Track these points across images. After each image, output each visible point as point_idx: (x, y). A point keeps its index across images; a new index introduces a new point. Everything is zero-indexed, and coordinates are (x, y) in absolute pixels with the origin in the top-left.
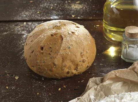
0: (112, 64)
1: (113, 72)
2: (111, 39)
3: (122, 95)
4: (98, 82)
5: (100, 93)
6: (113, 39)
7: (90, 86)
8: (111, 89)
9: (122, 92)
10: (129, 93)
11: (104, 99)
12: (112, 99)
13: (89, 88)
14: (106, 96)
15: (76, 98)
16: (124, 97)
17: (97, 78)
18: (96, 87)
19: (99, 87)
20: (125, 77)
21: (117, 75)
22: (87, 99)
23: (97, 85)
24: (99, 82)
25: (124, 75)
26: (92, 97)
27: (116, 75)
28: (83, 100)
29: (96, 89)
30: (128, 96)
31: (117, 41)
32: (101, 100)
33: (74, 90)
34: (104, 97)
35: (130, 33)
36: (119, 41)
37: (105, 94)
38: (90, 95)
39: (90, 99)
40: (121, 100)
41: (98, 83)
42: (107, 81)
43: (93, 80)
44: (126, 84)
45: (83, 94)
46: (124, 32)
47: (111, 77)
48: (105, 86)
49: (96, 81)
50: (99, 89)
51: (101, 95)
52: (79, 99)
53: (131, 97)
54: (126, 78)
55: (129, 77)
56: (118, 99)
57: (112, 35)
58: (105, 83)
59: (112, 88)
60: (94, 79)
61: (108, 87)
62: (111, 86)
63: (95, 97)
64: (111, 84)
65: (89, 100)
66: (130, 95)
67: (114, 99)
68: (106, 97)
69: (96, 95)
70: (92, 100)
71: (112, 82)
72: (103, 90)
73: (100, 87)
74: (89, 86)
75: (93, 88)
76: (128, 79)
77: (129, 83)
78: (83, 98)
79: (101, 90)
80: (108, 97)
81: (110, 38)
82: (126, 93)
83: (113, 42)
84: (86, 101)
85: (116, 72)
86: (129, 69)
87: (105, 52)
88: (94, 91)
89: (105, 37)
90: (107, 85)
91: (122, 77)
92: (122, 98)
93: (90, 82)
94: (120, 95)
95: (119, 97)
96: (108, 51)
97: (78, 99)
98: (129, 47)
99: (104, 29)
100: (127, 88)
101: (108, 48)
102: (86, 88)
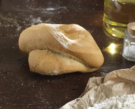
0: (113, 63)
1: (114, 72)
2: (112, 35)
3: (124, 97)
4: (98, 82)
5: (100, 94)
6: (114, 35)
7: (90, 86)
8: (112, 90)
9: (124, 93)
10: (132, 95)
11: (105, 101)
12: (113, 101)
13: (89, 89)
14: (106, 97)
15: (76, 100)
16: (127, 99)
17: (97, 78)
18: (96, 87)
19: (99, 88)
20: (128, 77)
21: (119, 75)
22: (87, 101)
23: (98, 85)
24: (100, 82)
25: (126, 76)
26: (92, 98)
27: (117, 76)
28: (82, 102)
29: (96, 90)
30: (130, 98)
31: (117, 38)
32: (102, 102)
33: (73, 90)
34: (105, 99)
35: (133, 30)
36: (119, 38)
37: (105, 95)
38: (90, 96)
39: (90, 100)
40: (123, 102)
41: (98, 84)
42: (108, 82)
43: (93, 80)
44: (128, 85)
45: (82, 94)
46: (126, 28)
47: (112, 77)
48: (106, 87)
49: (96, 81)
50: (100, 90)
51: (102, 96)
52: (79, 100)
53: (133, 99)
54: (128, 79)
55: (131, 77)
56: (120, 102)
57: (113, 31)
58: (105, 84)
59: (114, 89)
60: (94, 78)
61: (109, 88)
62: (113, 87)
63: (95, 98)
64: (112, 85)
65: (89, 102)
66: (132, 98)
67: (115, 101)
68: (107, 99)
69: (96, 97)
70: (92, 101)
71: (113, 83)
72: (104, 91)
73: (101, 88)
74: (88, 86)
75: (93, 89)
76: (130, 80)
77: (131, 84)
78: (83, 99)
79: (102, 91)
80: (108, 98)
81: (110, 34)
82: (129, 96)
83: (113, 38)
84: (86, 102)
85: (118, 72)
86: (132, 69)
87: (106, 50)
88: (94, 92)
89: (105, 33)
90: (108, 86)
91: (123, 77)
92: (124, 101)
93: (90, 82)
94: (122, 97)
95: (121, 99)
96: (108, 49)
97: (77, 101)
98: (131, 45)
99: (104, 23)
100: (129, 89)
101: (108, 45)
102: (86, 88)
